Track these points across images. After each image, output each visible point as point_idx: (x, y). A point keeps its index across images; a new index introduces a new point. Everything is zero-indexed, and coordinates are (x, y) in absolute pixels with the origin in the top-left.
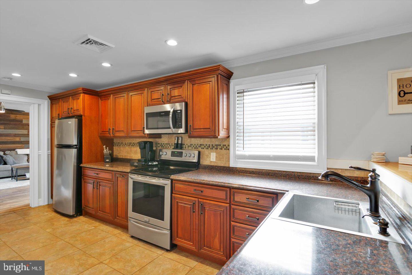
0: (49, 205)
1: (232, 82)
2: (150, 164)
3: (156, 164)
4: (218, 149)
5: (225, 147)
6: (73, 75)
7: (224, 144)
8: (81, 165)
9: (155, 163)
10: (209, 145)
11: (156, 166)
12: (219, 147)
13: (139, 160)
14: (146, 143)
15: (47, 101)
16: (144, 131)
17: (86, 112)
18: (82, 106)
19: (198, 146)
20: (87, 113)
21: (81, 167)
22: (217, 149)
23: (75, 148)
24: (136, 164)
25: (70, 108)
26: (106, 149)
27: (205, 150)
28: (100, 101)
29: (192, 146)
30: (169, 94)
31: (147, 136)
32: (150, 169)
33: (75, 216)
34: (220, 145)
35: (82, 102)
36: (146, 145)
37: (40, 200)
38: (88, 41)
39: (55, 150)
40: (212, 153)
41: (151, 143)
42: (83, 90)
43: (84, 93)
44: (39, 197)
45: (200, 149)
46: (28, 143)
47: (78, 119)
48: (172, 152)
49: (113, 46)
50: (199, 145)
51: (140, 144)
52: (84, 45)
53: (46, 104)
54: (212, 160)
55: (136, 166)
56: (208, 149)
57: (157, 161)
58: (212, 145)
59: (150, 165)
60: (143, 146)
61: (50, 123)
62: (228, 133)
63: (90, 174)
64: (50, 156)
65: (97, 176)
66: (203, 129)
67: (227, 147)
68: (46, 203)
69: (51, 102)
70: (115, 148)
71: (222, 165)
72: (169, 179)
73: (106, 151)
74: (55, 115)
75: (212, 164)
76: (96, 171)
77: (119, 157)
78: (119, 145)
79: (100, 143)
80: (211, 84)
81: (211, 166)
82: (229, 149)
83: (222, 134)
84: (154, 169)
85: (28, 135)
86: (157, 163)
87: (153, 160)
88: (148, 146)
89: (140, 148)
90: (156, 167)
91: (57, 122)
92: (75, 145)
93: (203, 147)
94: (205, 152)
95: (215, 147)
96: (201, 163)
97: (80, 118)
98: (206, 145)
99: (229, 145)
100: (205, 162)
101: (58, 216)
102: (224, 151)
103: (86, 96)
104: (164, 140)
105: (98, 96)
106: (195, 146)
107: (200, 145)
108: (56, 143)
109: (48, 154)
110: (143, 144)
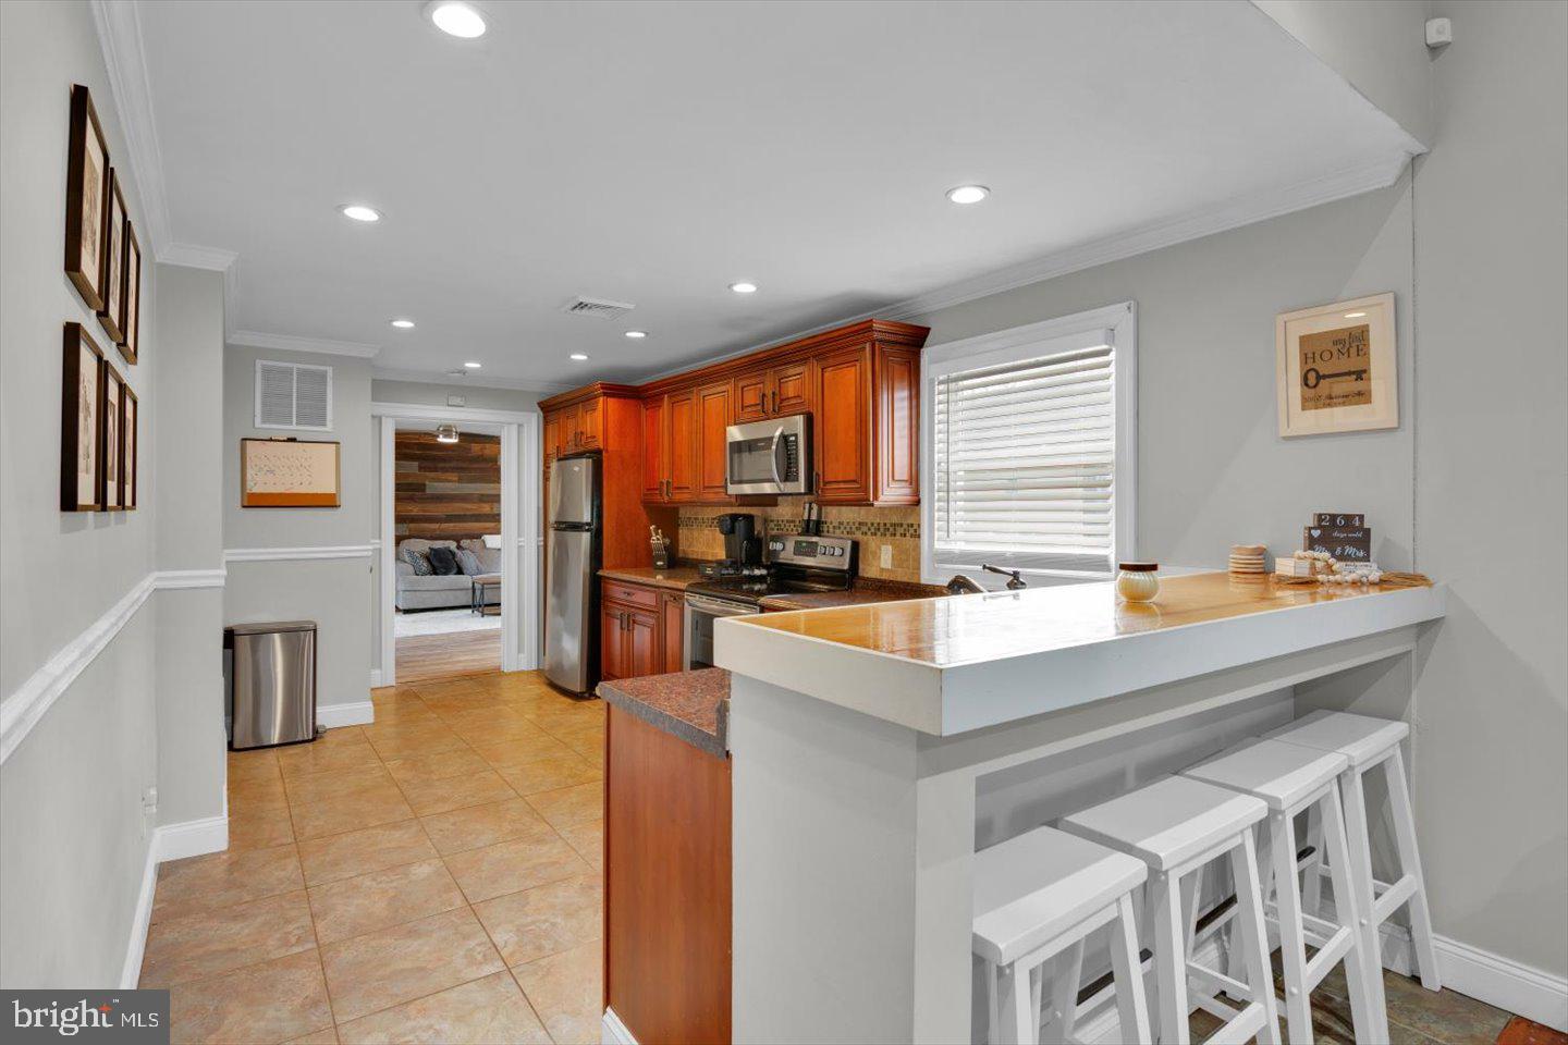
0: (539, 672)
1: (927, 354)
2: (746, 572)
3: (761, 575)
4: (898, 537)
5: (912, 531)
6: (580, 357)
7: (910, 522)
8: (600, 573)
9: (757, 572)
10: (879, 524)
11: (761, 579)
12: (900, 530)
13: (720, 563)
14: (734, 518)
15: (536, 414)
16: (726, 487)
17: (611, 441)
18: (601, 428)
19: (854, 529)
20: (613, 445)
21: (601, 577)
22: (895, 535)
23: (587, 530)
24: (709, 571)
25: (579, 431)
26: (657, 534)
27: (869, 537)
28: (643, 411)
29: (842, 528)
30: (777, 392)
31: (733, 500)
32: (745, 587)
33: (587, 695)
34: (902, 525)
35: (601, 415)
36: (737, 524)
37: (521, 655)
38: (581, 306)
39: (551, 533)
40: (883, 547)
41: (749, 519)
42: (602, 388)
43: (605, 394)
44: (520, 650)
45: (858, 536)
46: (496, 518)
47: (594, 461)
48: (796, 542)
49: (632, 307)
50: (857, 525)
51: (721, 520)
52: (577, 311)
53: (533, 421)
54: (883, 565)
55: (710, 577)
56: (875, 534)
57: (765, 567)
58: (885, 524)
59: (745, 576)
60: (730, 525)
61: (542, 468)
62: (916, 492)
63: (617, 595)
64: (542, 549)
65: (629, 598)
66: (844, 482)
67: (915, 531)
68: (534, 667)
69: (545, 418)
70: (683, 532)
71: (905, 579)
72: (756, 605)
73: (657, 539)
74: (552, 450)
75: (885, 576)
76: (628, 587)
77: (691, 557)
78: (690, 522)
79: (644, 518)
80: (858, 367)
81: (880, 581)
82: (919, 536)
83: (891, 493)
84: (757, 587)
85: (496, 499)
86: (764, 572)
87: (754, 561)
88: (740, 525)
89: (722, 533)
90: (761, 583)
91: (554, 465)
92: (587, 524)
93: (864, 529)
94: (870, 542)
95: (891, 529)
96: (861, 573)
97: (597, 457)
98: (872, 524)
99: (919, 525)
100: (869, 570)
101: (554, 693)
102: (909, 541)
103: (611, 401)
104: (784, 511)
105: (640, 399)
106: (848, 529)
107: (860, 524)
108: (552, 518)
109: (538, 547)
110: (729, 522)
